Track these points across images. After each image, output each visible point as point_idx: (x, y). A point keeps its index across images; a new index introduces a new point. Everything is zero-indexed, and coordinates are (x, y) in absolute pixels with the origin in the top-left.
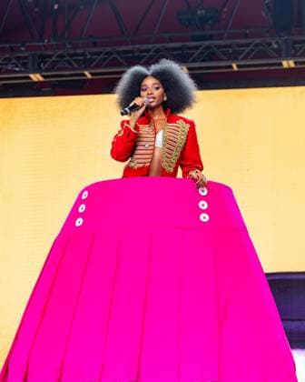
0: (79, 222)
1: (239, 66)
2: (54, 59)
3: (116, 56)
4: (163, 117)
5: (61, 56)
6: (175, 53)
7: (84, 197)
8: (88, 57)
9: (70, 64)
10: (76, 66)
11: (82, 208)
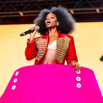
0: (14, 87)
1: (100, 10)
2: (4, 5)
3: (36, 4)
4: (57, 34)
5: (8, 4)
6: (67, 3)
7: (16, 75)
8: (22, 5)
9: (12, 8)
10: (15, 9)
11: (15, 80)
